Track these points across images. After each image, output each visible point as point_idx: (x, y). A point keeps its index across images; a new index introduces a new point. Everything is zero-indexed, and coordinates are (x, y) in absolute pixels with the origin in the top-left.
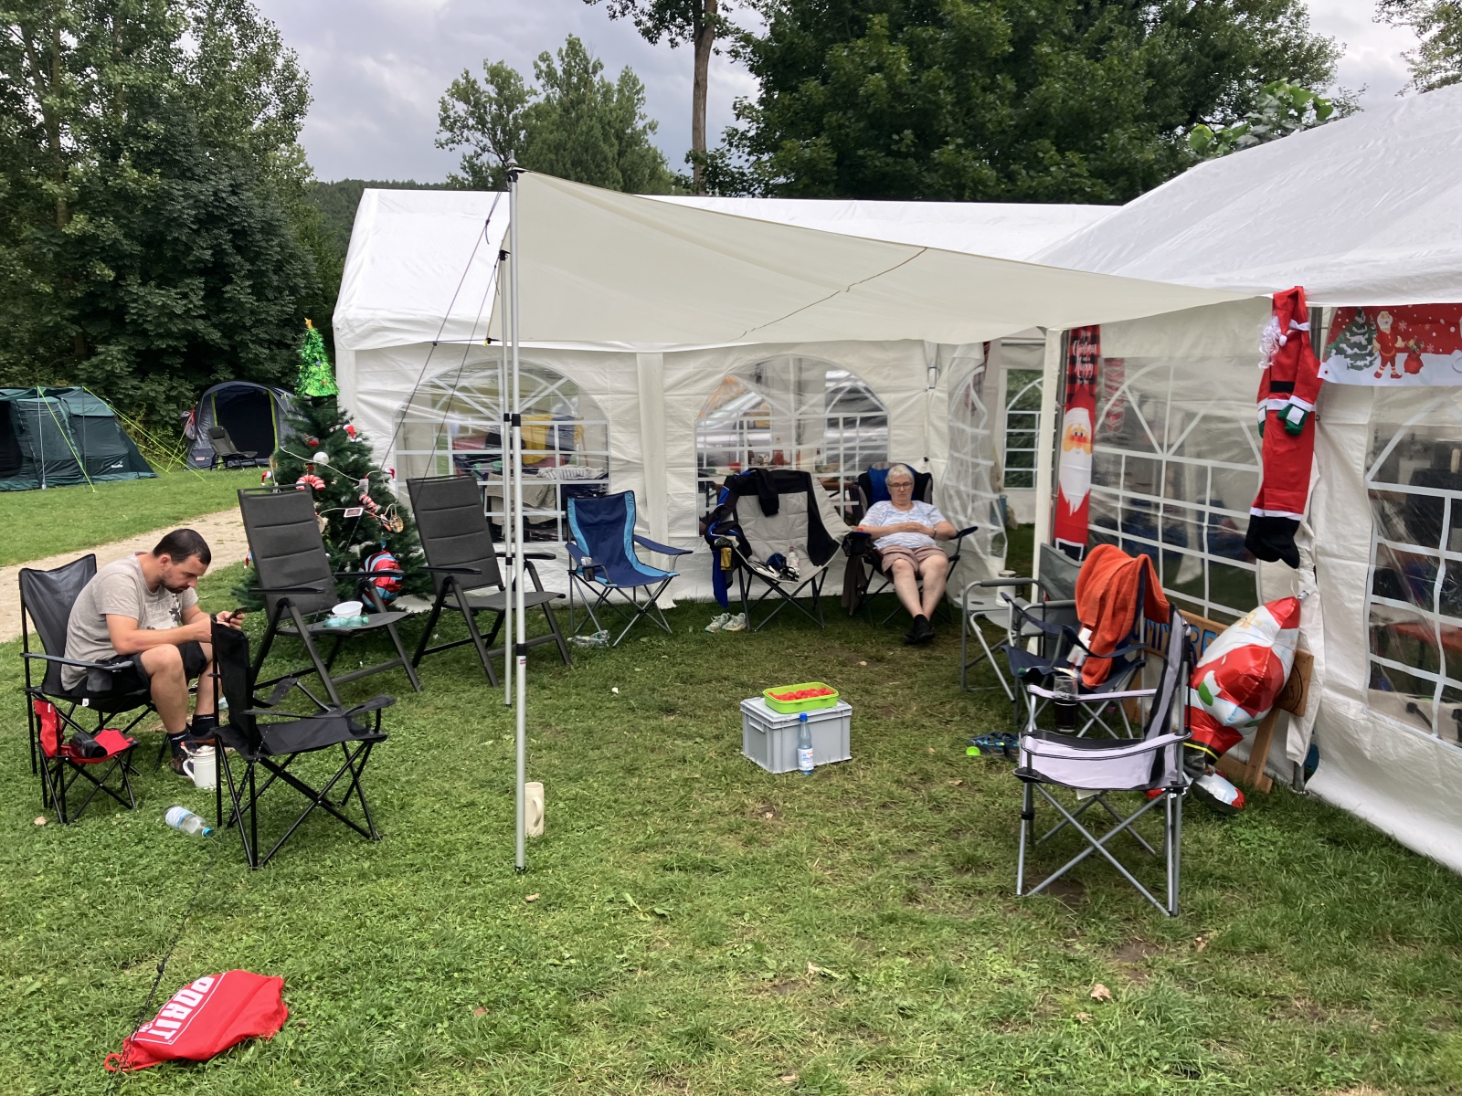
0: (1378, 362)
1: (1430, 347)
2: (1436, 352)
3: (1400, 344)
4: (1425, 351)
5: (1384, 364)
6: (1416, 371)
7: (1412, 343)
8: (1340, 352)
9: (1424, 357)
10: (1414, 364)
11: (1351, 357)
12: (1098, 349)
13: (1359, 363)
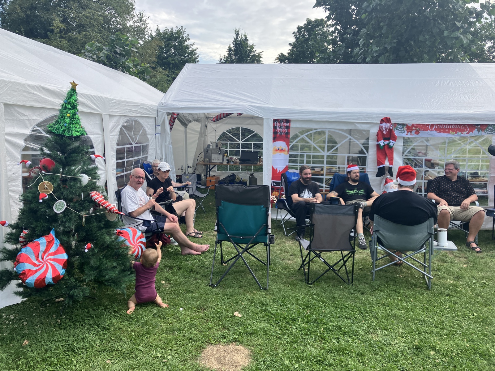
0: (406, 132)
1: (422, 130)
2: (424, 130)
3: (414, 128)
4: (421, 130)
5: (408, 132)
6: (418, 134)
7: (417, 129)
8: (397, 129)
9: (420, 131)
10: (418, 133)
11: (400, 130)
12: (290, 125)
13: (402, 132)
